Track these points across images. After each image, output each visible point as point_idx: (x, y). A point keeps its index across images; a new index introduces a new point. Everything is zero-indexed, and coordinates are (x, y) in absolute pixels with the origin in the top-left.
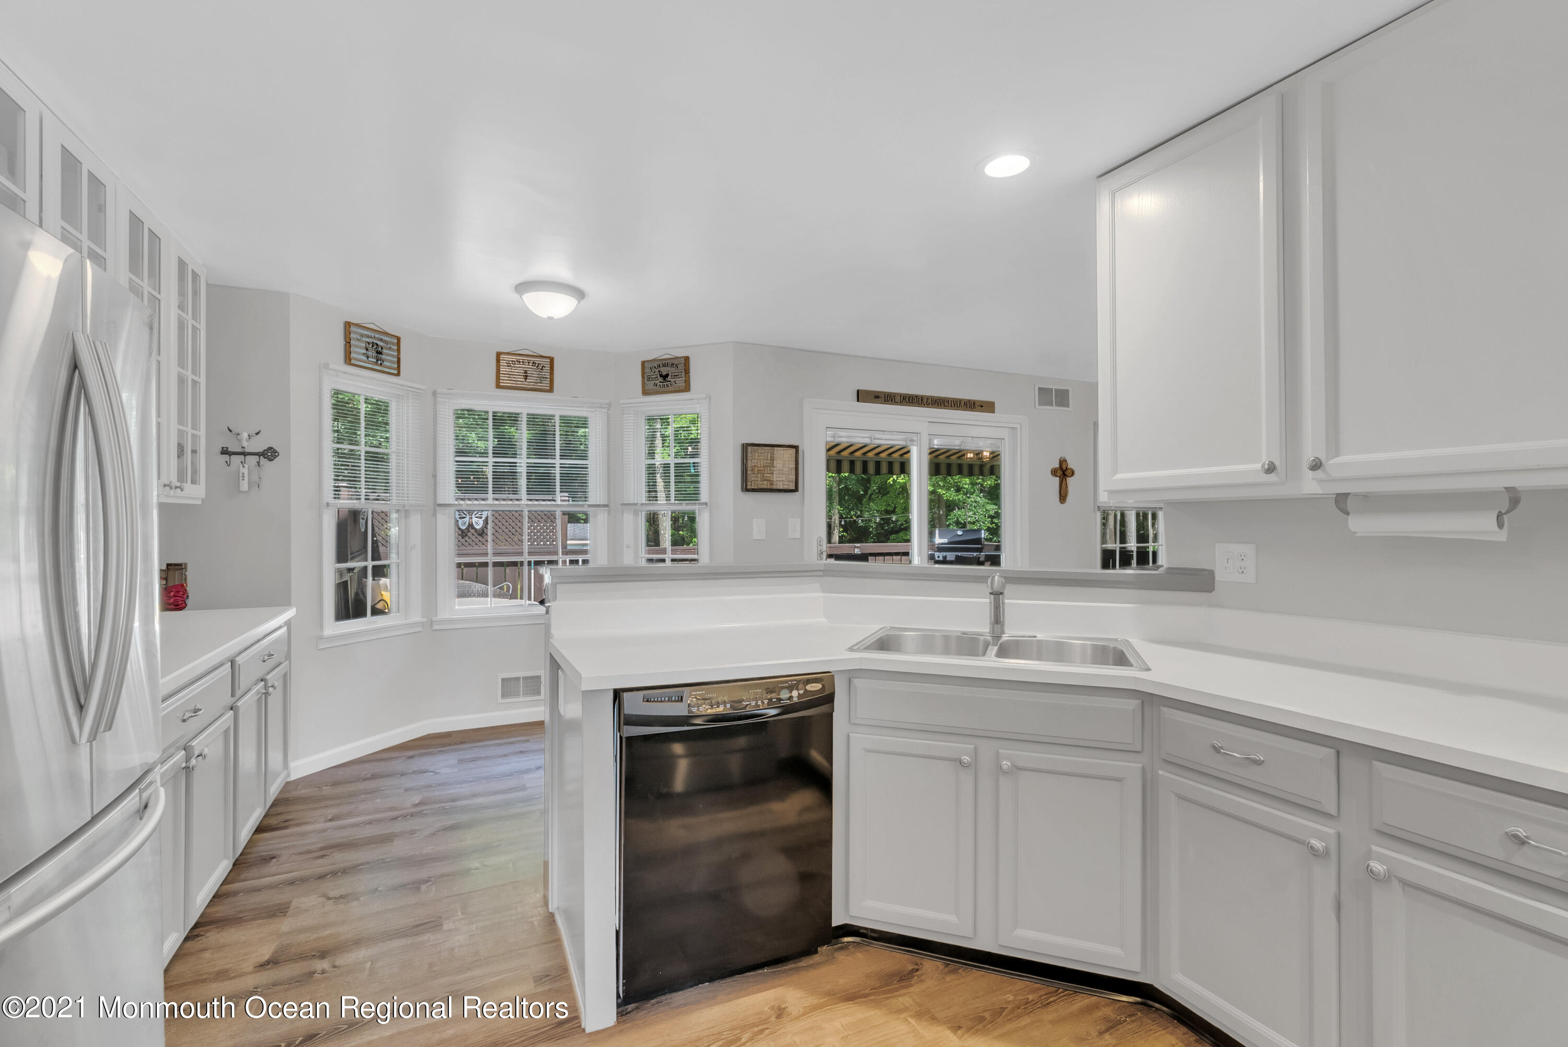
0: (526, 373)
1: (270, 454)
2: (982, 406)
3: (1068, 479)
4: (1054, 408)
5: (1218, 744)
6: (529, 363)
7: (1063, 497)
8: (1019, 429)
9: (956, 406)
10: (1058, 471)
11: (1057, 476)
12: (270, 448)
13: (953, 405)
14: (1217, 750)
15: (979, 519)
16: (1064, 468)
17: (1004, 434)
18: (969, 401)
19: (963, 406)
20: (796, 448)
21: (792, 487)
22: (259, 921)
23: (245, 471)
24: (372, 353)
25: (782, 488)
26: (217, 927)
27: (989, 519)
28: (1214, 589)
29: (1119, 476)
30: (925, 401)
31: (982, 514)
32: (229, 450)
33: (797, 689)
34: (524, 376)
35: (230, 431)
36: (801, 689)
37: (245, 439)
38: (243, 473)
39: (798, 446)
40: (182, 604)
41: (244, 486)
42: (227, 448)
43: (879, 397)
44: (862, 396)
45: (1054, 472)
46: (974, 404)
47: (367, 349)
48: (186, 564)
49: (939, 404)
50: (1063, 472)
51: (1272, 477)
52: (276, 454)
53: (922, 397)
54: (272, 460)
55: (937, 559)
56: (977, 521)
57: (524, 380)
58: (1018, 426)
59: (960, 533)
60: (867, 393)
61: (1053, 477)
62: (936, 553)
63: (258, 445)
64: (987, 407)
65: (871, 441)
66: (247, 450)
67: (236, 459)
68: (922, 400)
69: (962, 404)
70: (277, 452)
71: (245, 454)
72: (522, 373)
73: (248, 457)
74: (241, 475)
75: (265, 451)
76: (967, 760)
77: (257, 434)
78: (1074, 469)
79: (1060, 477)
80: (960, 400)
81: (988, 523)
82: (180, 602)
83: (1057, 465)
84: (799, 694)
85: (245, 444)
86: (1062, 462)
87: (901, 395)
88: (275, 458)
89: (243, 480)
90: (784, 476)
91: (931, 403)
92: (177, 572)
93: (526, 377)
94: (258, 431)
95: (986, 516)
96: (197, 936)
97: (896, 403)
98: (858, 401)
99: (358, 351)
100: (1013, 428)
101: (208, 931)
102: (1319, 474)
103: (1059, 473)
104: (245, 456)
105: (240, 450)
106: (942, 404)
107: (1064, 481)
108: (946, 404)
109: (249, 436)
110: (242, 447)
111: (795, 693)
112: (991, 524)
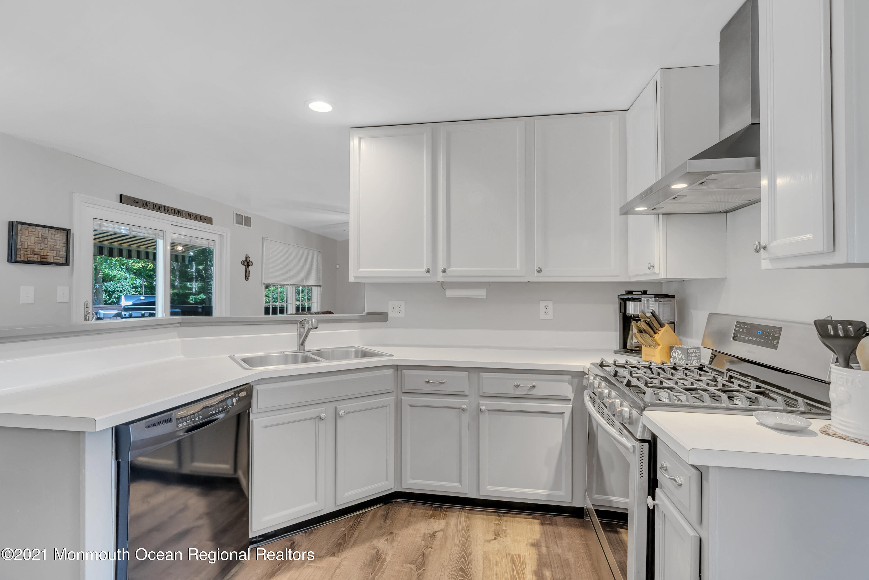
2: (205, 219)
3: (250, 267)
4: (243, 226)
5: (426, 380)
7: (247, 277)
8: (225, 236)
9: (190, 217)
10: (245, 263)
11: (245, 265)
13: (188, 216)
14: (427, 382)
15: (125, 289)
16: (248, 261)
17: (216, 237)
18: (198, 215)
19: (194, 217)
20: (67, 232)
21: (63, 261)
25: (52, 262)
27: (134, 289)
28: (388, 320)
29: (361, 270)
30: (170, 210)
31: (128, 286)
33: (235, 397)
36: (237, 397)
39: (70, 230)
43: (138, 203)
44: (122, 199)
45: (243, 263)
46: (201, 218)
49: (179, 214)
50: (247, 263)
51: (428, 275)
53: (168, 208)
55: (124, 316)
56: (124, 290)
58: (225, 234)
59: (142, 298)
60: (129, 198)
61: (242, 265)
62: (122, 312)
64: (208, 220)
65: (130, 232)
68: (168, 210)
69: (194, 216)
76: (324, 415)
78: (253, 262)
79: (246, 266)
80: (193, 214)
81: (133, 291)
83: (244, 259)
84: (236, 400)
86: (247, 257)
87: (153, 204)
90: (55, 252)
91: (174, 213)
95: (131, 287)
97: (150, 209)
98: (121, 202)
100: (221, 235)
102: (444, 274)
103: (246, 263)
106: (181, 214)
107: (248, 268)
108: (184, 215)
111: (234, 400)
112: (136, 293)
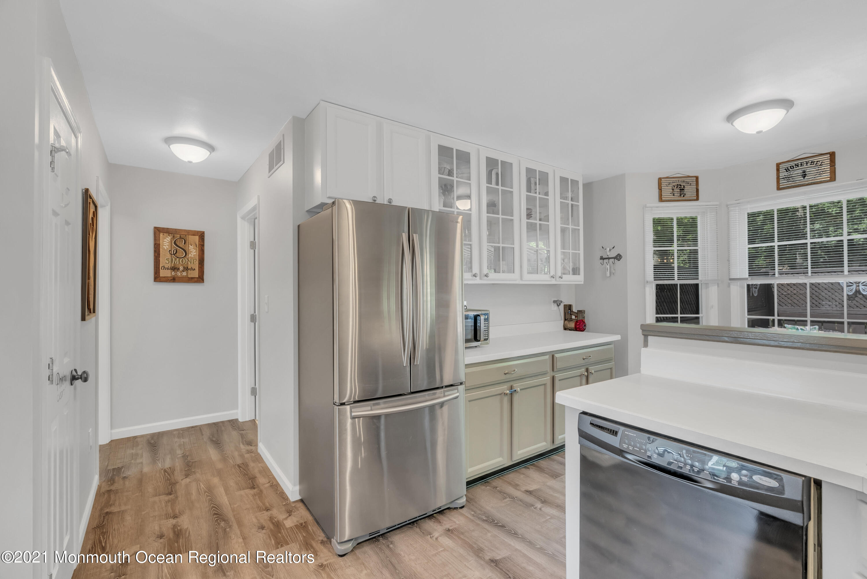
0: (805, 172)
1: (618, 257)
6: (807, 163)
12: (619, 254)
22: (547, 475)
23: (608, 267)
24: (677, 190)
26: (535, 469)
32: (603, 257)
34: (802, 175)
35: (603, 248)
36: (745, 476)
37: (608, 251)
38: (607, 268)
40: (582, 328)
41: (608, 274)
42: (602, 256)
47: (673, 190)
48: (584, 311)
52: (621, 257)
54: (619, 260)
57: (803, 178)
63: (613, 254)
66: (610, 256)
67: (605, 261)
70: (621, 256)
71: (609, 258)
72: (801, 173)
73: (610, 260)
74: (607, 269)
75: (616, 256)
77: (613, 248)
82: (581, 328)
84: (740, 479)
85: (608, 254)
88: (621, 259)
89: (607, 271)
92: (581, 314)
93: (804, 176)
94: (614, 246)
96: (528, 468)
99: (667, 192)
101: (532, 469)
104: (609, 259)
105: (607, 257)
109: (610, 249)
110: (608, 255)
